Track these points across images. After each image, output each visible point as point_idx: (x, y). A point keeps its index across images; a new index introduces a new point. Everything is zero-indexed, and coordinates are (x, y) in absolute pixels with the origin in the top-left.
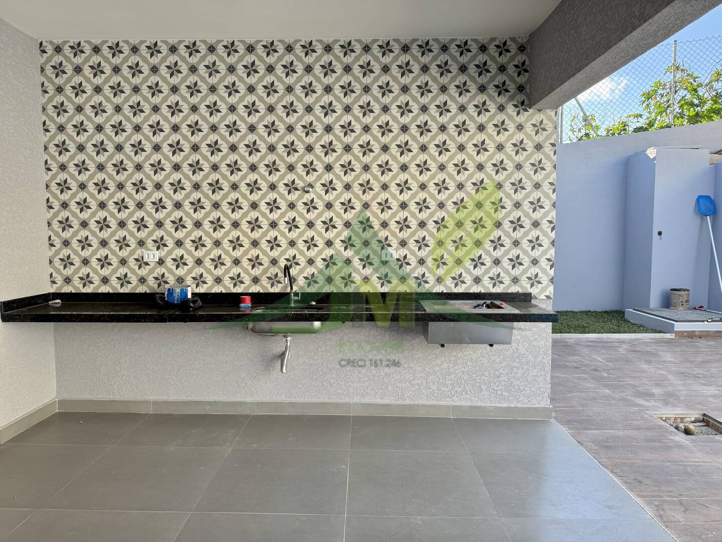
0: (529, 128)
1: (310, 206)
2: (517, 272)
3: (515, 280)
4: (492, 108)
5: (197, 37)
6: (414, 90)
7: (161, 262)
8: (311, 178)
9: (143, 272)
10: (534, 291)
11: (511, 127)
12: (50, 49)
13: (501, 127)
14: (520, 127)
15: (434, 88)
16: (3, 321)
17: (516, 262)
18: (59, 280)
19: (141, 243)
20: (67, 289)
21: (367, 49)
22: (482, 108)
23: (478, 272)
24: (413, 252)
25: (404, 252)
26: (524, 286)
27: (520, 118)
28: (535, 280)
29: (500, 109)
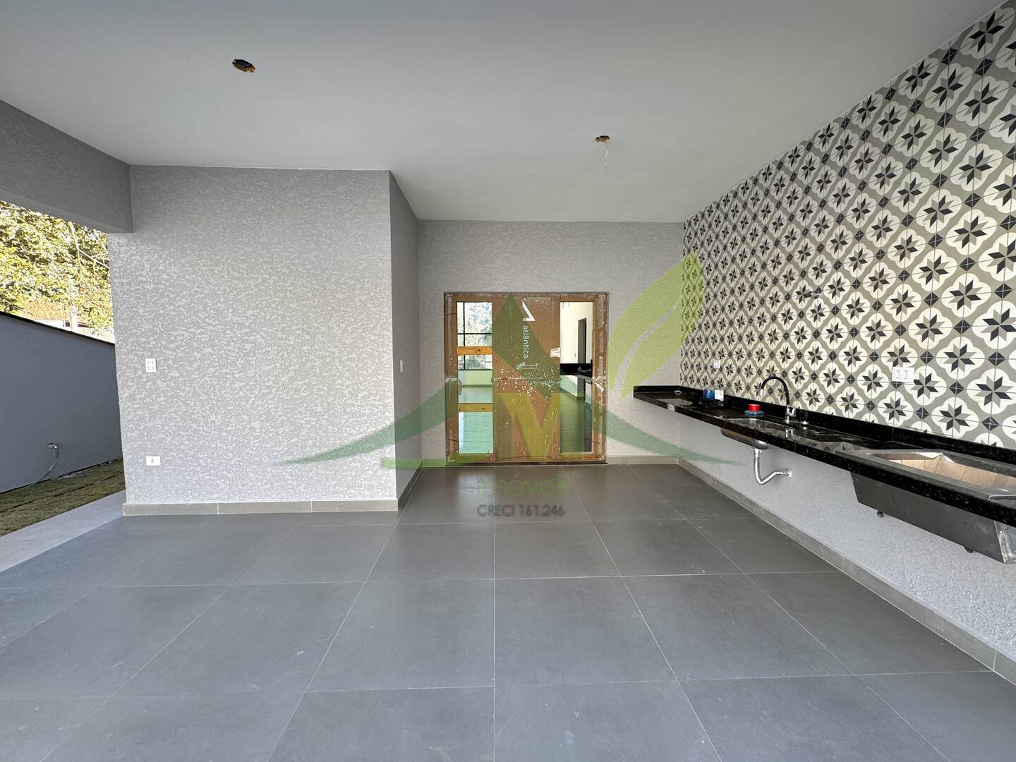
1: (818, 313)
5: (748, 177)
7: (721, 369)
8: (820, 282)
12: (687, 226)
19: (714, 354)
21: (890, 94)
24: (942, 373)
25: (926, 370)
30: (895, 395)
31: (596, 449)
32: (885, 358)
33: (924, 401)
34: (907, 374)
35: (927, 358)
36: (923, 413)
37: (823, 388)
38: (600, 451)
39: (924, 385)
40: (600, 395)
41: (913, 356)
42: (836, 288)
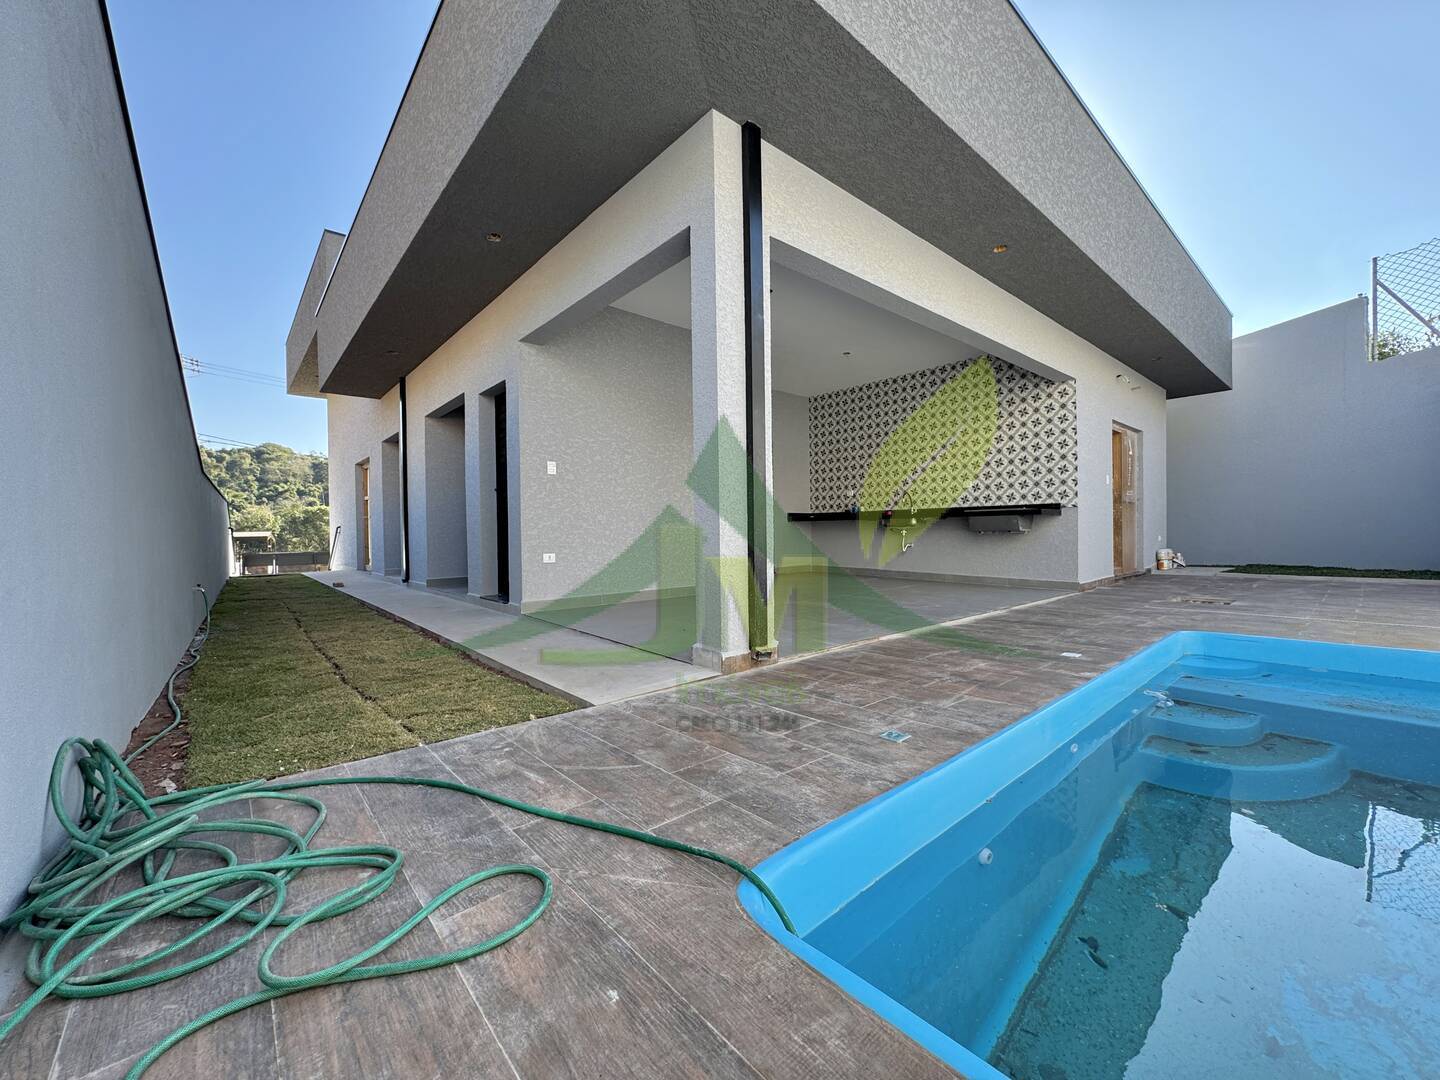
0: (1056, 395)
2: (1051, 490)
3: (1050, 496)
4: (1030, 386)
5: (870, 382)
7: (854, 496)
9: (847, 502)
10: (1063, 502)
11: (1044, 396)
12: (813, 400)
13: (1036, 398)
14: (1050, 396)
17: (1050, 483)
18: (814, 507)
19: (846, 487)
20: (817, 512)
21: (953, 368)
22: (1023, 388)
23: (1024, 491)
24: (982, 482)
25: (977, 481)
26: (1056, 499)
27: (1050, 390)
28: (1064, 495)
29: (1036, 386)
30: (965, 494)
33: (976, 494)
35: (976, 477)
36: (976, 499)
39: (976, 488)
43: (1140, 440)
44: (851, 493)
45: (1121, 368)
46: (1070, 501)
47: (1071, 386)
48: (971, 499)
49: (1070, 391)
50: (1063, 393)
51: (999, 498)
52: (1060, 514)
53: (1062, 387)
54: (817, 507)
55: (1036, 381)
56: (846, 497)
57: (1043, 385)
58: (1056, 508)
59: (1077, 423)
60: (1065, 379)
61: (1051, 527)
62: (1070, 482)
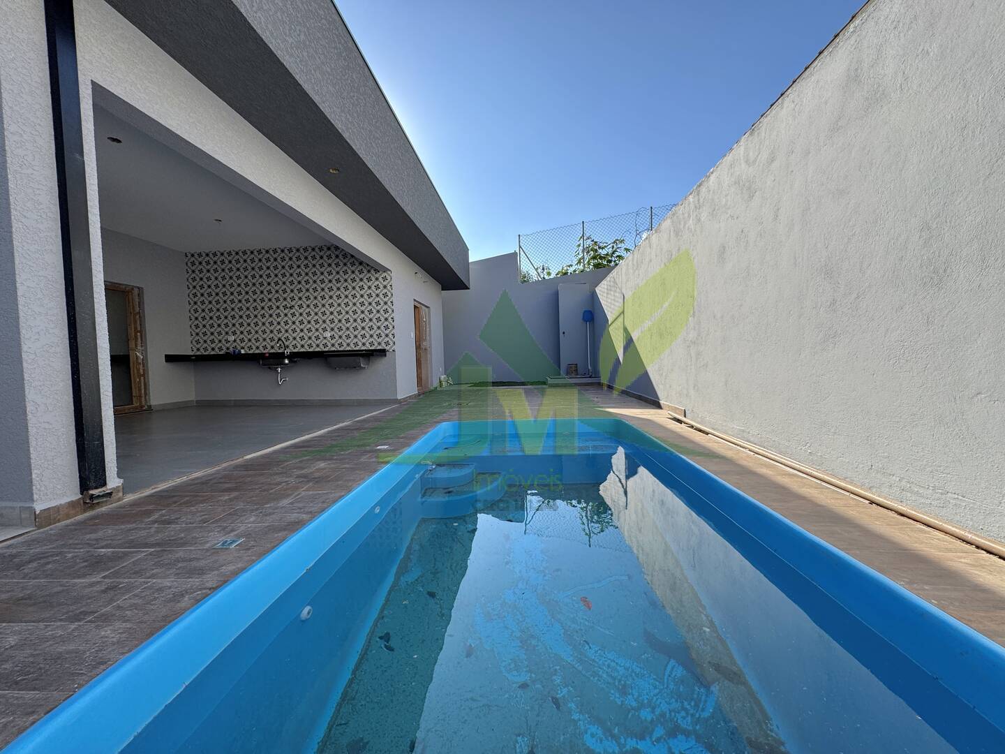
0: (381, 279)
1: (293, 315)
2: (380, 340)
3: (379, 344)
5: (246, 248)
6: (333, 265)
7: (235, 341)
8: (293, 303)
9: (228, 345)
10: (387, 348)
11: (373, 279)
12: (189, 256)
13: (369, 279)
14: (377, 279)
15: (342, 264)
16: (166, 361)
17: (379, 336)
18: (195, 350)
19: (227, 333)
20: (198, 353)
22: (361, 272)
23: (364, 341)
24: (337, 333)
25: (333, 333)
26: (383, 346)
27: (377, 275)
28: (387, 344)
29: (369, 271)
30: (325, 341)
31: (141, 402)
32: (320, 330)
33: (333, 342)
34: (328, 334)
35: (332, 329)
36: (333, 345)
37: (299, 343)
38: (143, 403)
39: (332, 337)
40: (140, 361)
41: (329, 329)
42: (301, 306)
43: (429, 313)
44: (232, 338)
45: (417, 268)
46: (391, 347)
47: (389, 275)
48: (329, 345)
49: (389, 278)
50: (385, 279)
51: (348, 345)
52: (385, 355)
53: (384, 274)
54: (198, 350)
55: (368, 268)
56: (227, 341)
57: (372, 271)
58: (382, 353)
59: (393, 299)
60: (386, 270)
61: (380, 365)
62: (390, 336)
